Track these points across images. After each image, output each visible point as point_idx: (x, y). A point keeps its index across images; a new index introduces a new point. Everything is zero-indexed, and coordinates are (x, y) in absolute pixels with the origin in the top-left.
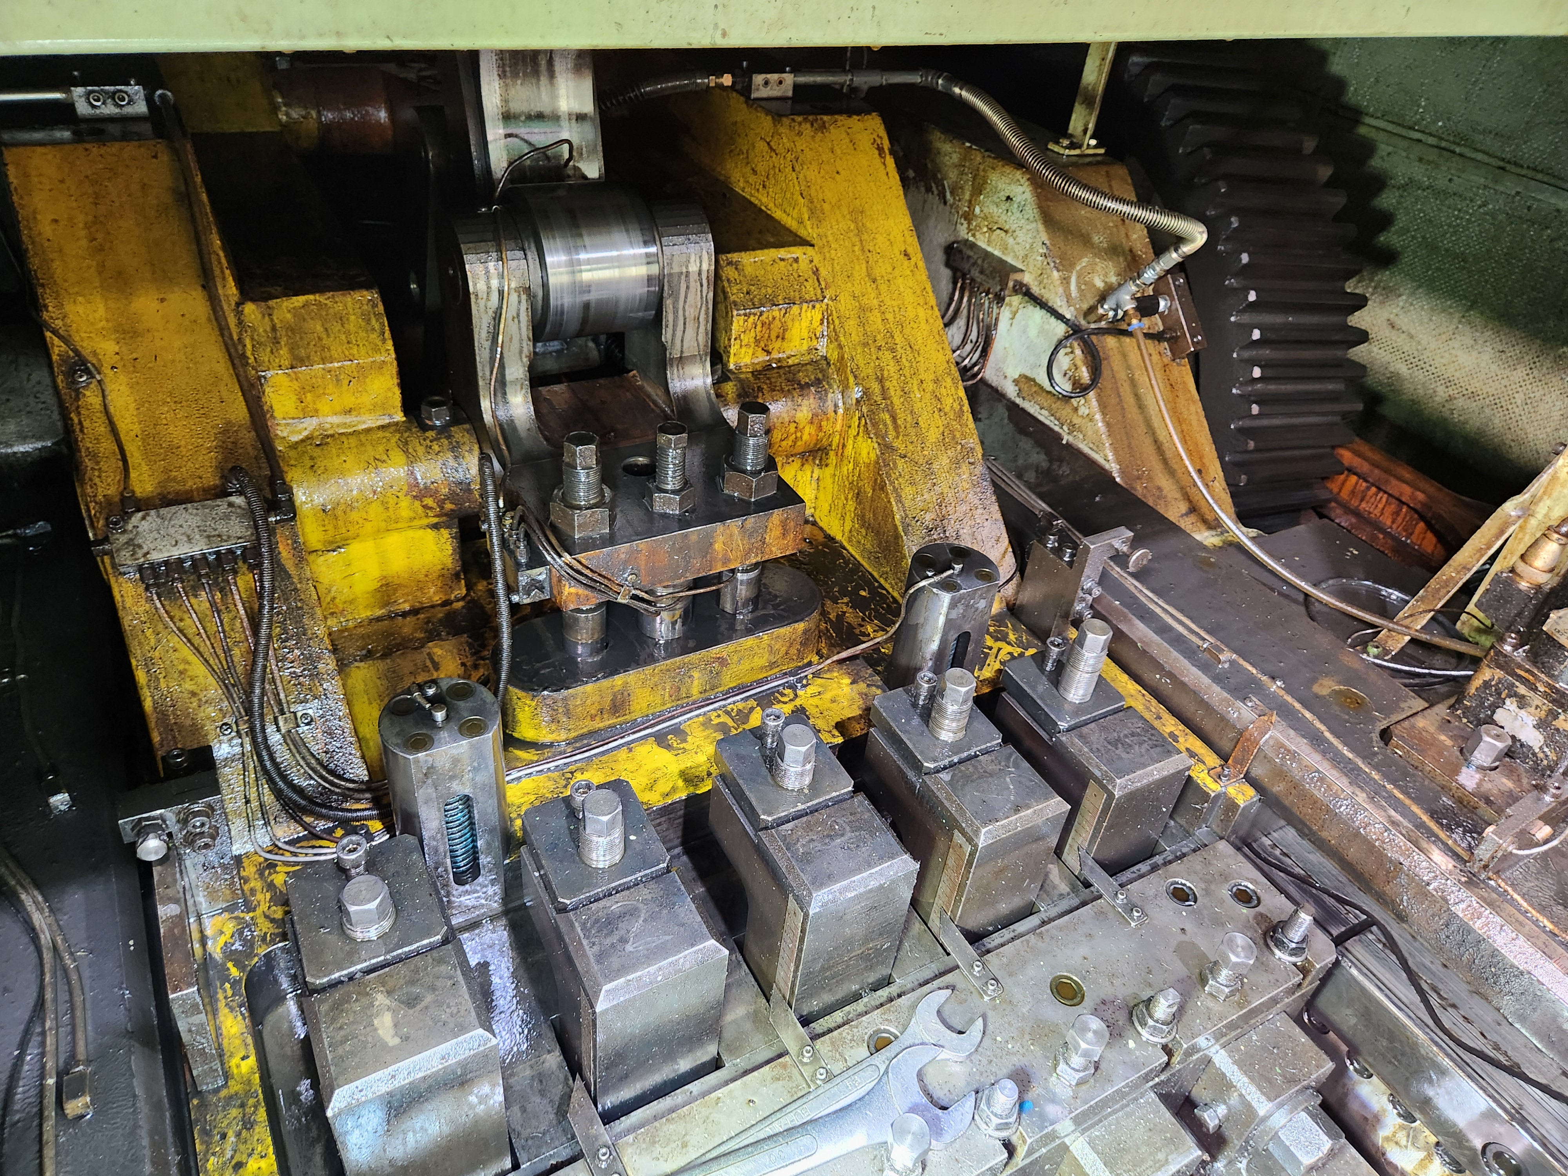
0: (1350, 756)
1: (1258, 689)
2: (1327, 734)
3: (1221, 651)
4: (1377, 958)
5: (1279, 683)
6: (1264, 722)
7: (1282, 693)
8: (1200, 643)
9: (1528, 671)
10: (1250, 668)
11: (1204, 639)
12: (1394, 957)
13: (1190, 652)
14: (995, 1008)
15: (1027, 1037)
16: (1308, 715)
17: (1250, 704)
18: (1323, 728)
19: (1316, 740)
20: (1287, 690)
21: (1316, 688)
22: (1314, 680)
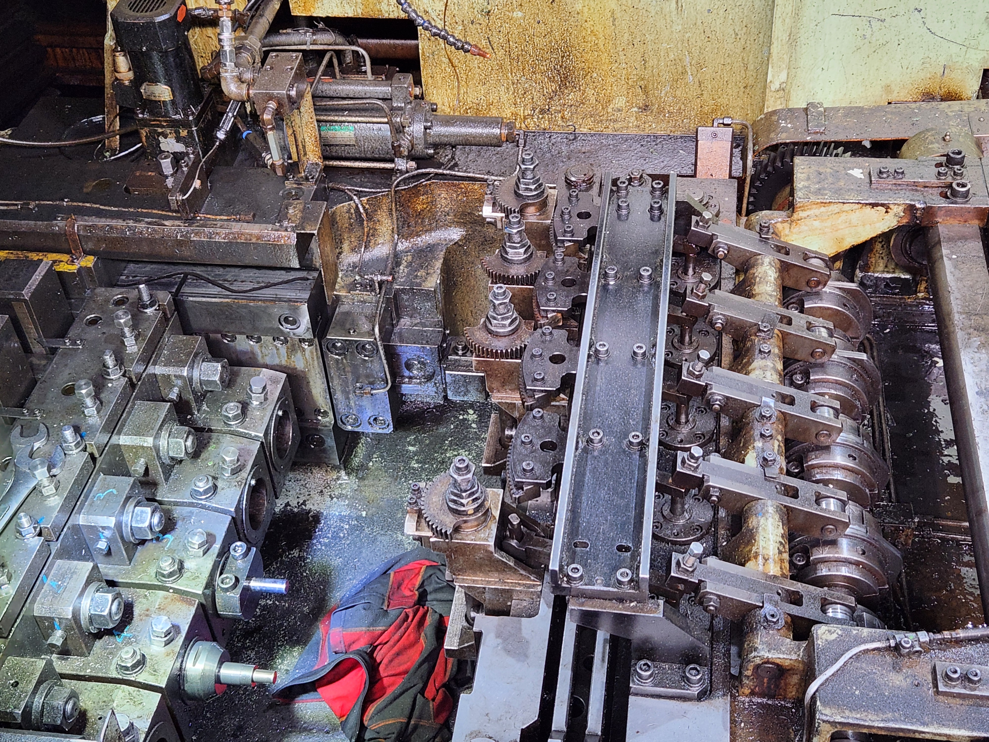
0: (116, 209)
1: (59, 209)
2: (102, 207)
3: (29, 204)
4: (196, 286)
5: (66, 200)
6: (70, 221)
7: (70, 203)
8: (16, 207)
9: (154, 121)
10: (48, 203)
11: (16, 205)
12: (202, 281)
13: (14, 215)
14: (45, 418)
15: (66, 416)
16: (88, 205)
17: (59, 219)
18: (98, 206)
19: (99, 214)
20: (72, 201)
21: (85, 190)
22: (82, 188)
